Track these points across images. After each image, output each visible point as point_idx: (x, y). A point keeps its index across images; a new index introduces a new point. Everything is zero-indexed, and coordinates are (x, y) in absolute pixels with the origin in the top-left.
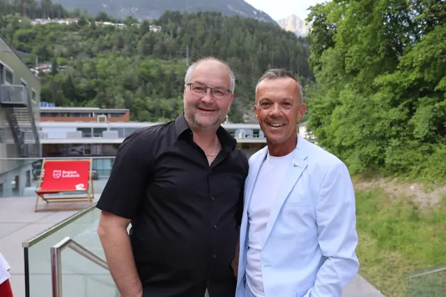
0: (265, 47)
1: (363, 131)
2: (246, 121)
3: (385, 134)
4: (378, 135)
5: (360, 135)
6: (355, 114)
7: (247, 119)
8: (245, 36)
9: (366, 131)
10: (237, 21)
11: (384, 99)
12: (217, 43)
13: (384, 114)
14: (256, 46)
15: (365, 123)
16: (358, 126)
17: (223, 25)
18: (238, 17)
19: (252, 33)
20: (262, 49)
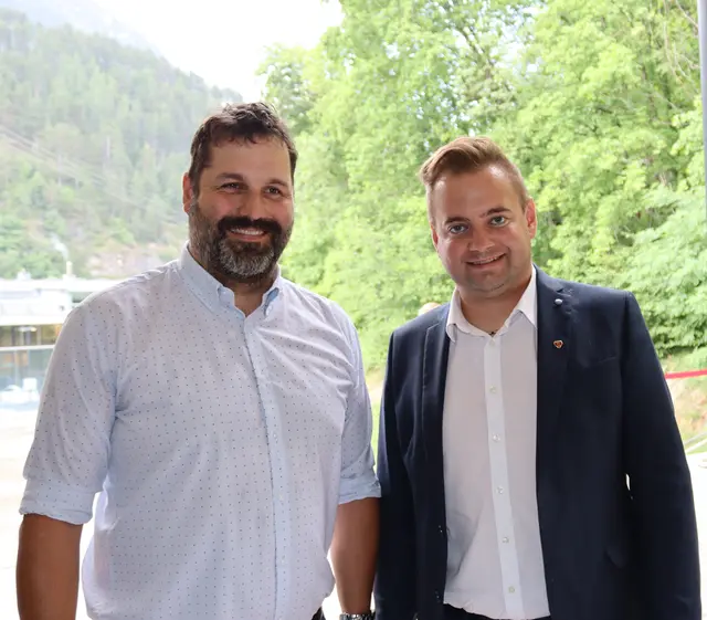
0: (137, 105)
1: (383, 293)
2: (94, 273)
3: (419, 298)
4: (407, 300)
5: (379, 300)
6: (367, 263)
7: (99, 268)
8: (89, 74)
9: (387, 293)
10: (67, 39)
11: (416, 238)
12: (19, 89)
13: (417, 264)
14: (116, 102)
15: (384, 279)
16: (371, 284)
17: (31, 45)
18: (68, 27)
19: (105, 68)
20: (130, 108)
